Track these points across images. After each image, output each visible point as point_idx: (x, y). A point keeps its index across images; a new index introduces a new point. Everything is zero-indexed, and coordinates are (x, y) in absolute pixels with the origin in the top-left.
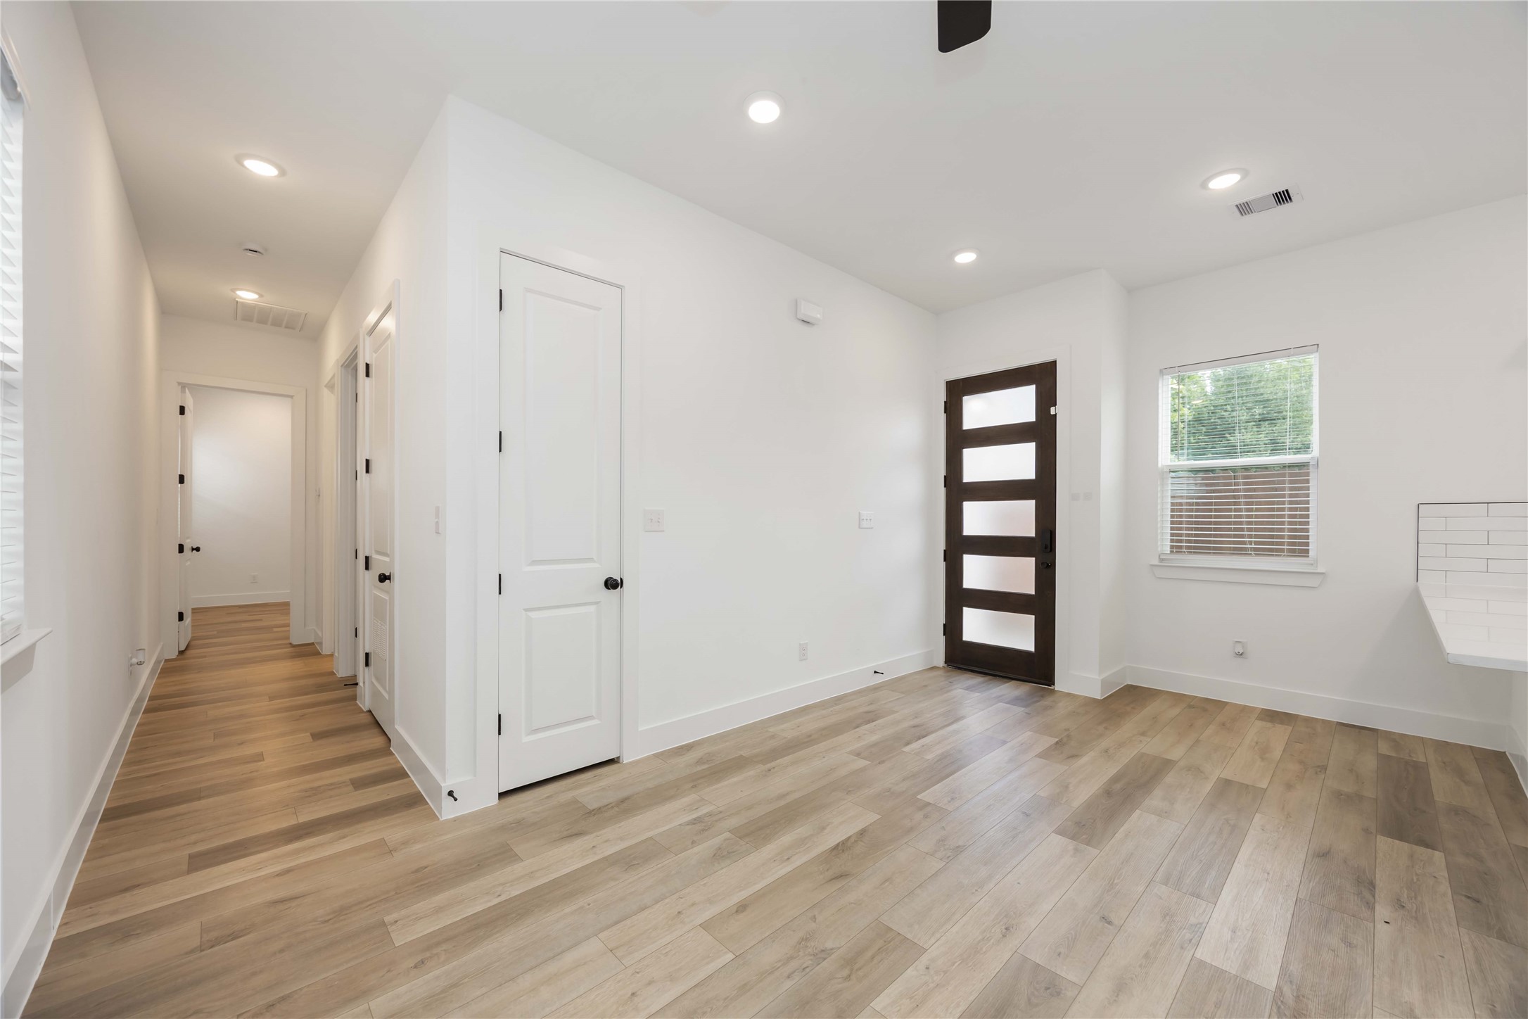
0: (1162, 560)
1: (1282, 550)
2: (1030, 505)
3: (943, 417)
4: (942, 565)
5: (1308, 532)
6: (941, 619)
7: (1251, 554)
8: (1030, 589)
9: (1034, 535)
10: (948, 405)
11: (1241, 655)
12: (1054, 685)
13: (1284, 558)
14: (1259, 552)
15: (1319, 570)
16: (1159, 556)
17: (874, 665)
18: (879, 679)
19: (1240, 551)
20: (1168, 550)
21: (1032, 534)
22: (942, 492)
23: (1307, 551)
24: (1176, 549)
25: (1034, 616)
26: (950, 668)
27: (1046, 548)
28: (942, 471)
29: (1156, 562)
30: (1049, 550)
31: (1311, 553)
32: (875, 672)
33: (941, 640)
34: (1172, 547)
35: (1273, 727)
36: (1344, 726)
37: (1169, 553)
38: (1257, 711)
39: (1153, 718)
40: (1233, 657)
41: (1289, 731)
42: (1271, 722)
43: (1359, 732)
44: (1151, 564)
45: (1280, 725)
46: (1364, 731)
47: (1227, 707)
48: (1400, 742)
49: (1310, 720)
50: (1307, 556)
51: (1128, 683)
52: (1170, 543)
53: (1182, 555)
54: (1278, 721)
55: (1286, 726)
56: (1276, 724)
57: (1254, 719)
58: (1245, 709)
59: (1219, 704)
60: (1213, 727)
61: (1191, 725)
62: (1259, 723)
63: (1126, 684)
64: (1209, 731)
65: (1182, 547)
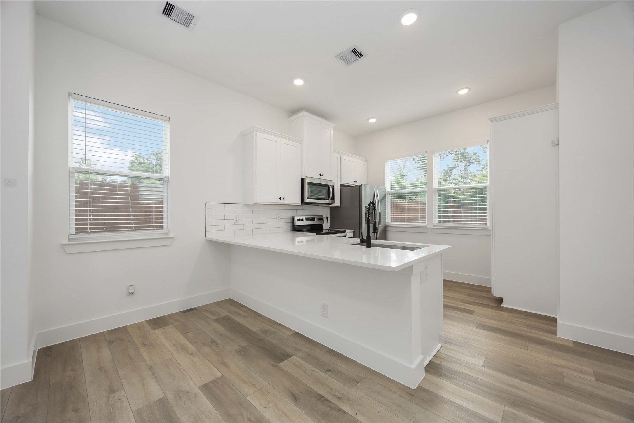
0: (70, 240)
5: (162, 216)
7: (134, 230)
11: (131, 294)
14: (139, 228)
15: (171, 236)
16: (69, 237)
19: (128, 229)
20: (73, 231)
23: (162, 226)
24: (79, 231)
29: (66, 242)
31: (164, 228)
34: (77, 229)
35: (166, 330)
36: (184, 312)
37: (75, 234)
38: (146, 325)
39: (99, 369)
40: (127, 296)
41: (174, 328)
42: (160, 327)
43: (193, 313)
44: (62, 243)
45: (166, 328)
46: (193, 311)
47: (130, 330)
48: (209, 310)
49: (171, 316)
50: (162, 229)
51: (39, 348)
52: (76, 226)
53: (87, 235)
54: (162, 325)
55: (169, 326)
56: (164, 328)
57: (152, 330)
58: (139, 326)
59: (124, 330)
60: (142, 350)
61: (130, 358)
62: (158, 332)
63: (37, 350)
64: (145, 355)
65: (87, 229)
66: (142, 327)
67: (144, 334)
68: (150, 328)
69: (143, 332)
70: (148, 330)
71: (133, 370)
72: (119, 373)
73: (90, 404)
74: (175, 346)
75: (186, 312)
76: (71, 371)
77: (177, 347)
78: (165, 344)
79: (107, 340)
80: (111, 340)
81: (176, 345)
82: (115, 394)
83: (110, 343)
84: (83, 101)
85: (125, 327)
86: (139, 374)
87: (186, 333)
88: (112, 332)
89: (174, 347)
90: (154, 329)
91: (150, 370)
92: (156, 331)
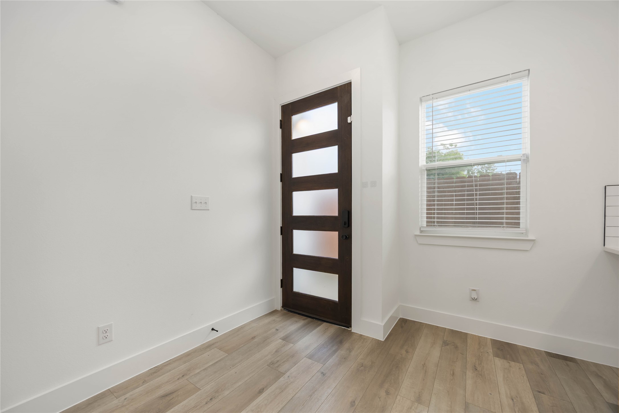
0: (421, 232)
1: (502, 223)
2: (335, 192)
3: (279, 131)
4: (279, 238)
6: (279, 276)
8: (335, 255)
9: (337, 215)
10: (283, 123)
11: (474, 300)
12: (351, 327)
13: (502, 229)
15: (531, 237)
16: (420, 229)
17: (210, 324)
18: (215, 335)
20: (425, 224)
21: (336, 214)
22: (278, 185)
23: (519, 224)
24: (430, 223)
25: (338, 275)
26: (285, 311)
27: (345, 224)
28: (278, 170)
29: (418, 233)
30: (347, 225)
31: (521, 226)
32: (213, 329)
33: (279, 291)
34: (427, 222)
35: (510, 366)
36: (552, 357)
37: (426, 226)
38: (489, 343)
39: (423, 365)
40: (470, 300)
41: (524, 372)
42: (505, 358)
43: (568, 365)
44: (415, 234)
45: (513, 363)
46: (569, 363)
47: (469, 341)
48: (604, 377)
49: (527, 351)
50: (519, 227)
51: (401, 317)
52: (427, 219)
53: (433, 228)
54: (508, 356)
55: (518, 364)
56: (510, 362)
57: (492, 355)
58: (480, 341)
59: (463, 336)
60: (469, 374)
61: (453, 374)
62: (499, 362)
63: (399, 318)
64: (469, 382)
65: (434, 222)
66: (483, 345)
67: (482, 355)
68: (492, 351)
69: (481, 352)
70: (488, 352)
71: (448, 391)
72: (435, 383)
73: (398, 396)
74: (513, 400)
75: (555, 358)
76: (406, 351)
77: (514, 404)
78: (499, 387)
79: (444, 339)
80: (448, 342)
81: (515, 400)
82: (419, 405)
83: (445, 343)
84: (430, 100)
85: (466, 334)
86: (451, 403)
87: (540, 392)
88: (453, 332)
89: (511, 402)
90: (497, 355)
91: (464, 408)
92: (497, 360)
